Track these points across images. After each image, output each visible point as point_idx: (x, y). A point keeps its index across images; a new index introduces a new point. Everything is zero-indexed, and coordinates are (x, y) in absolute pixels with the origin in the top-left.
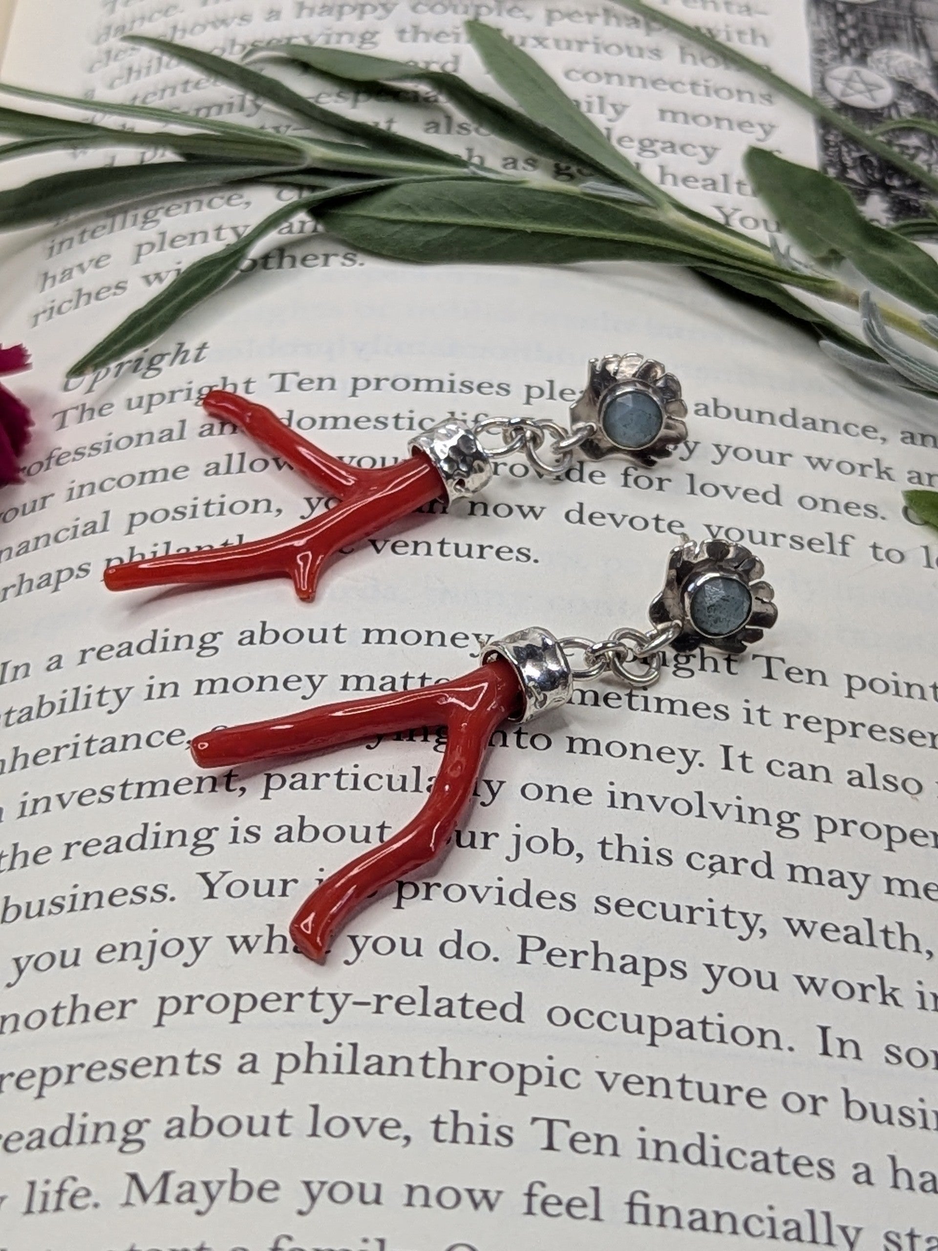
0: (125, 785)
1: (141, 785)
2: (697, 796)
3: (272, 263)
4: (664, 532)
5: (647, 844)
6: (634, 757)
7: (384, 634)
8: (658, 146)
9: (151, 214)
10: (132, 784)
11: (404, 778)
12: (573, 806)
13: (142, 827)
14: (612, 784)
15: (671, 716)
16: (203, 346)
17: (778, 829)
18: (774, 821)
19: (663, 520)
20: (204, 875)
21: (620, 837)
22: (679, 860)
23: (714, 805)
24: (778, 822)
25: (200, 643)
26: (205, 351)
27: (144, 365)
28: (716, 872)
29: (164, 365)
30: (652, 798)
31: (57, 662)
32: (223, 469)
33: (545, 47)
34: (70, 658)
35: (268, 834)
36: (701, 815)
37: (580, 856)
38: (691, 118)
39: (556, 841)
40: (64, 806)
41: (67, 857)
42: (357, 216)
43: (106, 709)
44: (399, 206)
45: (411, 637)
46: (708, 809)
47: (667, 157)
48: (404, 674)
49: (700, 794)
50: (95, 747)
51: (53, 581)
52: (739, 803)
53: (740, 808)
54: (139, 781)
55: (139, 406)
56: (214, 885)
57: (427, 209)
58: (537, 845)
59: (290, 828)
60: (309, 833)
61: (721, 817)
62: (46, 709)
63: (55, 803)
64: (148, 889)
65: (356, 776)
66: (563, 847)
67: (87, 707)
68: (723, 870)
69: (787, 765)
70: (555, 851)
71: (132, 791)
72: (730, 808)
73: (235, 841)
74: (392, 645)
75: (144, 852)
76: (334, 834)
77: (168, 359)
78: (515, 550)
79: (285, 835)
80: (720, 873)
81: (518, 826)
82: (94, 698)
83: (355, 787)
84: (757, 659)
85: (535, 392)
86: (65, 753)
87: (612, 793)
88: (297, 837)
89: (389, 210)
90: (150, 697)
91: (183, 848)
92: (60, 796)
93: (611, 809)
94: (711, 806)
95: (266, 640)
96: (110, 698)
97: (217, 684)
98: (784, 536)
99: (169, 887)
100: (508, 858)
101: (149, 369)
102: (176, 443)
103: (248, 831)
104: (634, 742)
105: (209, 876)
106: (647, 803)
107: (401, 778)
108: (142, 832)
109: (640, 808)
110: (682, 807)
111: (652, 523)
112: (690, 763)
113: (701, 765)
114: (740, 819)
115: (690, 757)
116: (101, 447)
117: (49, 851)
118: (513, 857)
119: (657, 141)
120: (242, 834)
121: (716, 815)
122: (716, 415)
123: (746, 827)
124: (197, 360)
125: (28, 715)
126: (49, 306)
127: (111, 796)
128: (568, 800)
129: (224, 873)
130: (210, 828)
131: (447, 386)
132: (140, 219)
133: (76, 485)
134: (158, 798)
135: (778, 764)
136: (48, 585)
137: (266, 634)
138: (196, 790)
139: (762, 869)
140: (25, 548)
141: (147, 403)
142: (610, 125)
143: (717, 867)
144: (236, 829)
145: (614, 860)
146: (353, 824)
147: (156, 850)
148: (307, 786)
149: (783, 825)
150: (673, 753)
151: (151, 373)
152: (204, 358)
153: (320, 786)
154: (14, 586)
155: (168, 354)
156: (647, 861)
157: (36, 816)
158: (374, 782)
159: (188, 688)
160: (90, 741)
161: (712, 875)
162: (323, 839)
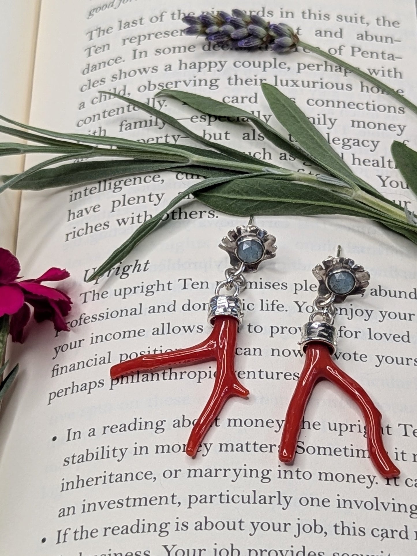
0: (128, 499)
1: (135, 499)
2: (375, 499)
3: (177, 216)
4: (358, 360)
5: (354, 525)
6: (348, 481)
7: (237, 421)
8: (351, 142)
9: (117, 183)
10: (131, 499)
11: (249, 496)
12: (322, 508)
13: (137, 521)
14: (338, 495)
15: (363, 458)
16: (147, 263)
17: (410, 514)
18: (409, 510)
19: (358, 354)
20: (165, 547)
21: (342, 522)
22: (368, 532)
23: (383, 503)
24: (410, 510)
25: (156, 426)
26: (148, 265)
27: (121, 271)
28: (384, 537)
29: (130, 272)
30: (356, 501)
31: (92, 433)
32: (160, 332)
33: (297, 86)
34: (99, 431)
35: (192, 526)
36: (377, 509)
37: (326, 533)
38: (366, 125)
39: (315, 526)
40: (102, 508)
41: (105, 535)
42: (214, 196)
43: (117, 459)
44: (234, 191)
45: (249, 423)
46: (380, 506)
47: (355, 149)
48: (246, 443)
49: (376, 498)
50: (113, 478)
51: (88, 388)
52: (393, 502)
53: (394, 504)
54: (134, 497)
55: (120, 294)
56: (170, 552)
57: (247, 193)
58: (307, 528)
59: (201, 523)
60: (209, 526)
61: (386, 509)
62: (90, 456)
63: (98, 506)
64: (142, 553)
65: (228, 496)
66: (318, 529)
67: (108, 457)
68: (387, 536)
69: (414, 480)
70: (315, 532)
71: (131, 503)
72: (390, 504)
73: (177, 530)
74: (240, 427)
75: (139, 534)
76: (220, 526)
77: (132, 269)
78: (292, 374)
79: (199, 527)
80: (386, 538)
81: (299, 519)
82: (111, 453)
83: (228, 502)
84: (400, 426)
85: (299, 287)
86: (101, 481)
87: (339, 500)
88: (204, 528)
89: (229, 193)
90: (135, 454)
91: (155, 532)
92: (100, 503)
93: (338, 508)
94: (381, 504)
95: (185, 425)
96: (118, 453)
97: (165, 447)
98: (411, 359)
99: (150, 552)
100: (295, 536)
101: (123, 274)
102: (138, 316)
103: (183, 525)
104: (347, 473)
105: (167, 547)
106: (354, 504)
107: (247, 497)
108: (137, 524)
109: (351, 507)
110: (369, 506)
111: (353, 356)
112: (372, 483)
113: (377, 483)
114: (394, 510)
115: (372, 479)
116: (104, 316)
117: (97, 531)
118: (297, 536)
119: (351, 139)
120: (180, 526)
121: (383, 508)
122: (380, 295)
123: (397, 514)
124: (145, 270)
125: (82, 459)
126: (73, 230)
127: (122, 504)
128: (320, 505)
129: (174, 546)
130: (167, 523)
131: (259, 286)
132: (113, 186)
133: (94, 336)
134: (143, 506)
135: (410, 480)
136: (85, 389)
137: (185, 421)
138: (159, 503)
139: (403, 535)
140: (73, 368)
141: (123, 293)
142: (328, 131)
143: (385, 535)
144: (177, 523)
145: (340, 535)
146: (228, 521)
147: (143, 533)
148: (207, 501)
149: (413, 512)
150: (364, 478)
151: (124, 276)
152: (148, 269)
153: (213, 502)
154: (70, 388)
155: (131, 266)
156: (355, 534)
157: (90, 512)
158: (236, 499)
159: (152, 449)
160: (111, 475)
161: (382, 539)
162: (215, 528)
